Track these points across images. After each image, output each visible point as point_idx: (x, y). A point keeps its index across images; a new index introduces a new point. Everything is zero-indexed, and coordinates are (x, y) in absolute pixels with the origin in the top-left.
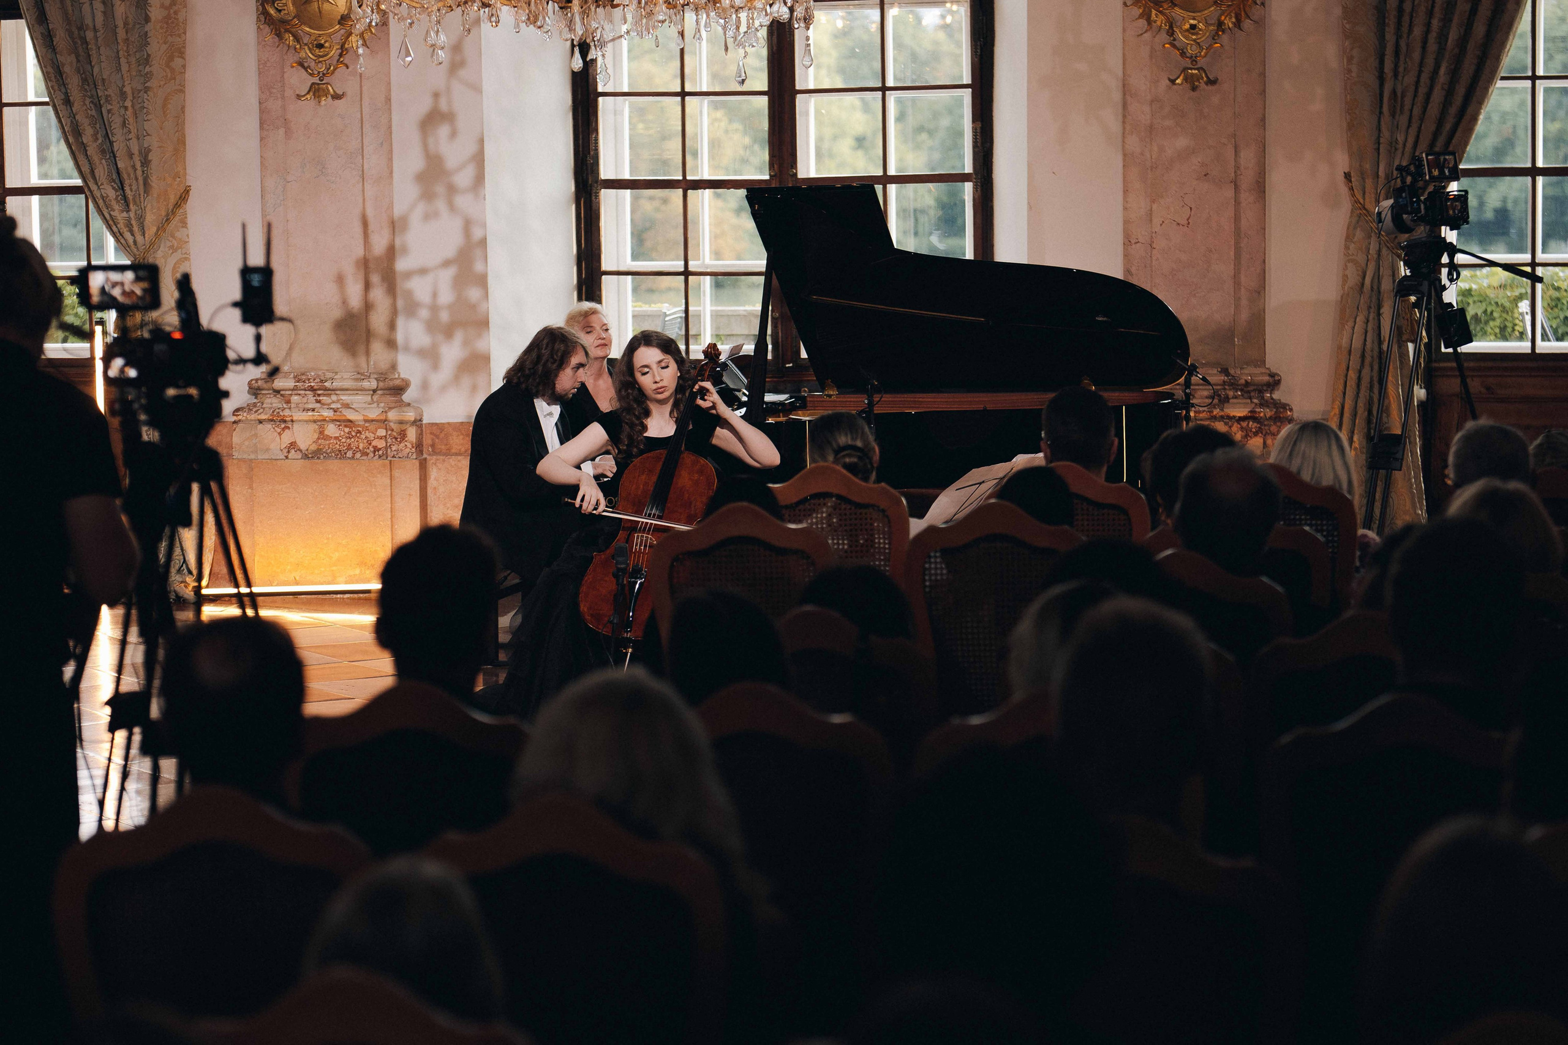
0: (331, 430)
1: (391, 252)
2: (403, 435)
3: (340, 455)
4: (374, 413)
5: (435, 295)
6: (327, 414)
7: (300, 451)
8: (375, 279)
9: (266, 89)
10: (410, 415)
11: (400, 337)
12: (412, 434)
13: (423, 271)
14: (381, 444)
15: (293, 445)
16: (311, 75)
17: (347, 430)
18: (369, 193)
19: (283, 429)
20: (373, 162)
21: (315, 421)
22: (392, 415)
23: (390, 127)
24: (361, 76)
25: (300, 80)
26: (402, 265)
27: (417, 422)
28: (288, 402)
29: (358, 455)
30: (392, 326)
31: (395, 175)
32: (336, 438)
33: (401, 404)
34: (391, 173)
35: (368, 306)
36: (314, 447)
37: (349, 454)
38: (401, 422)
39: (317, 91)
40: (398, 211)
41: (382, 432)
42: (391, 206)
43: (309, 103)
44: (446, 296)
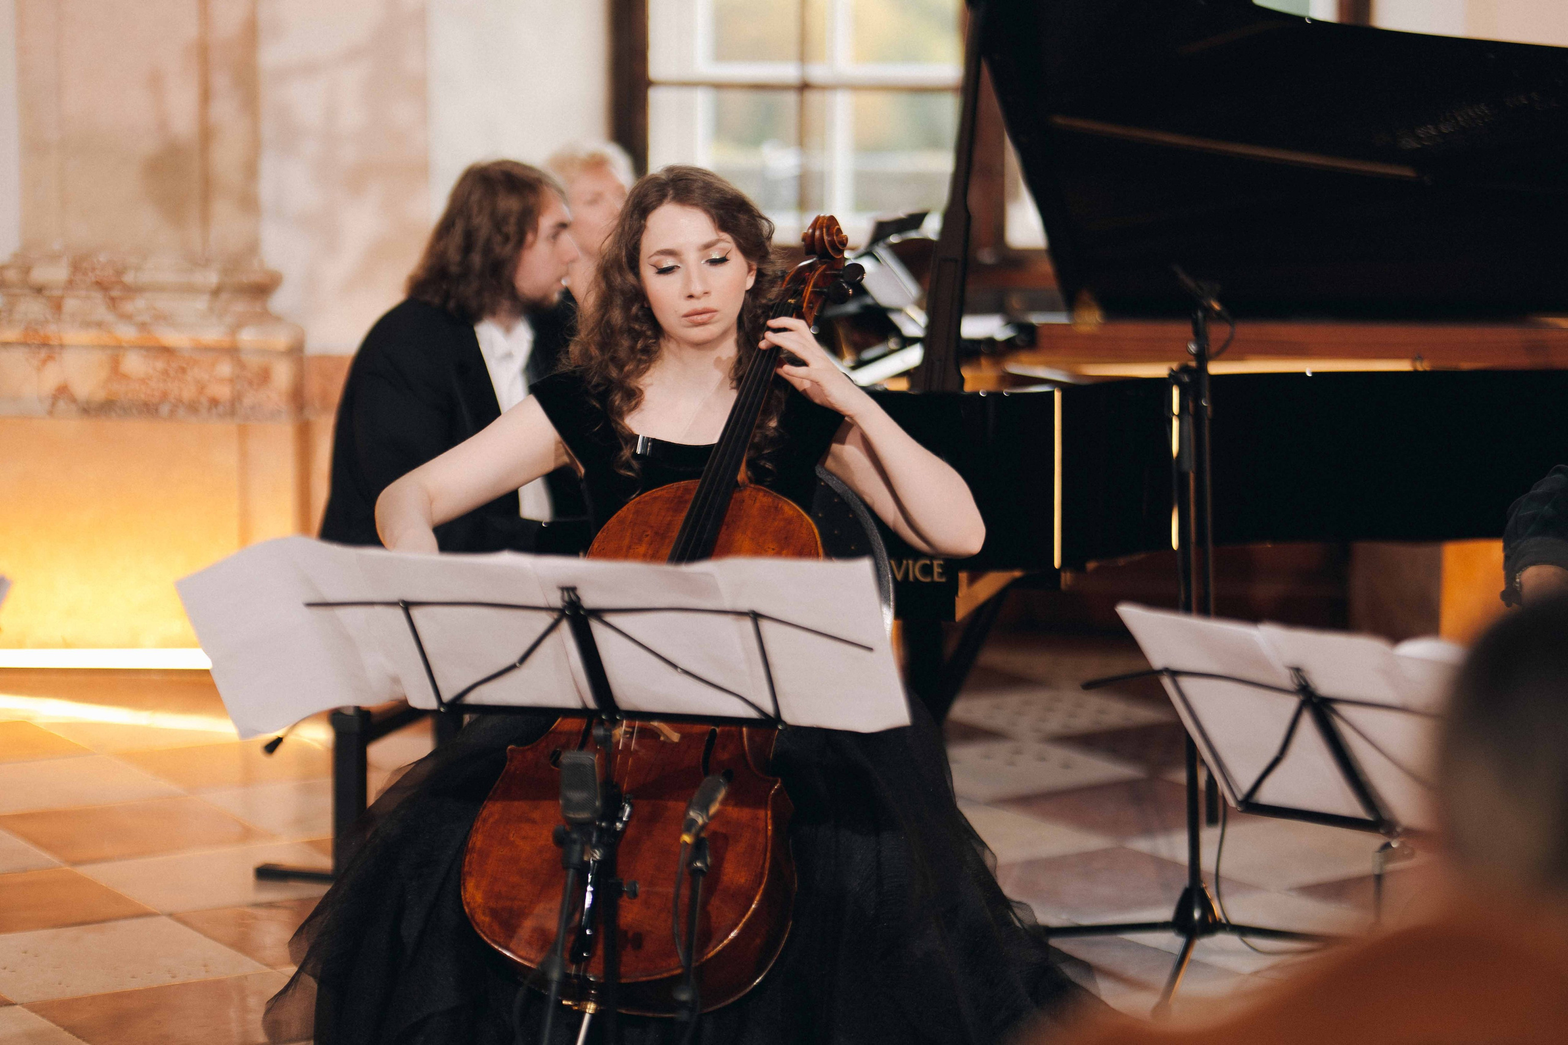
0: (134, 364)
2: (264, 376)
3: (149, 409)
4: (213, 334)
5: (331, 114)
6: (127, 333)
7: (74, 400)
8: (221, 81)
10: (281, 339)
11: (266, 189)
12: (283, 374)
14: (223, 392)
15: (63, 392)
17: (160, 365)
19: (44, 362)
21: (104, 347)
22: (248, 336)
26: (271, 56)
27: (296, 351)
28: (57, 306)
29: (181, 412)
30: (251, 170)
32: (143, 381)
33: (266, 317)
35: (206, 134)
36: (100, 395)
37: (165, 409)
38: (263, 351)
41: (225, 369)
44: (352, 117)
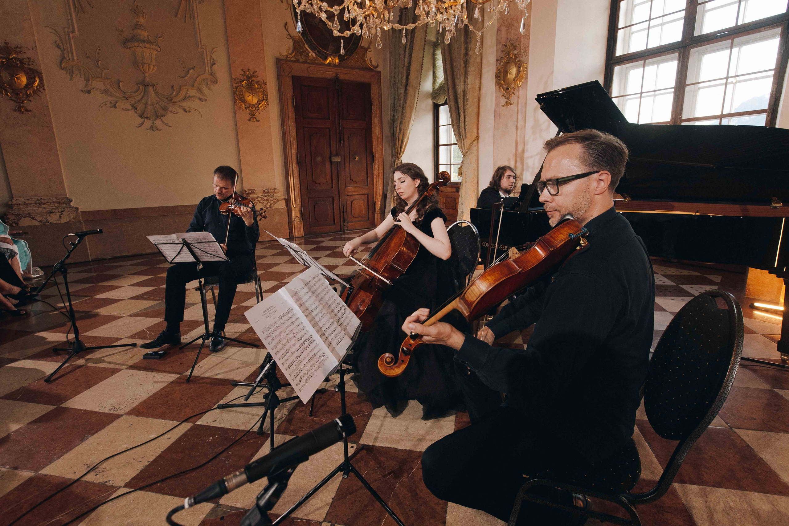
1: (523, 151)
5: (534, 164)
8: (518, 160)
9: (497, 105)
13: (531, 157)
16: (506, 98)
18: (519, 134)
20: (520, 123)
23: (526, 112)
24: (518, 97)
25: (503, 101)
26: (526, 155)
31: (526, 127)
34: (525, 126)
39: (507, 103)
40: (526, 138)
42: (524, 137)
43: (505, 107)
